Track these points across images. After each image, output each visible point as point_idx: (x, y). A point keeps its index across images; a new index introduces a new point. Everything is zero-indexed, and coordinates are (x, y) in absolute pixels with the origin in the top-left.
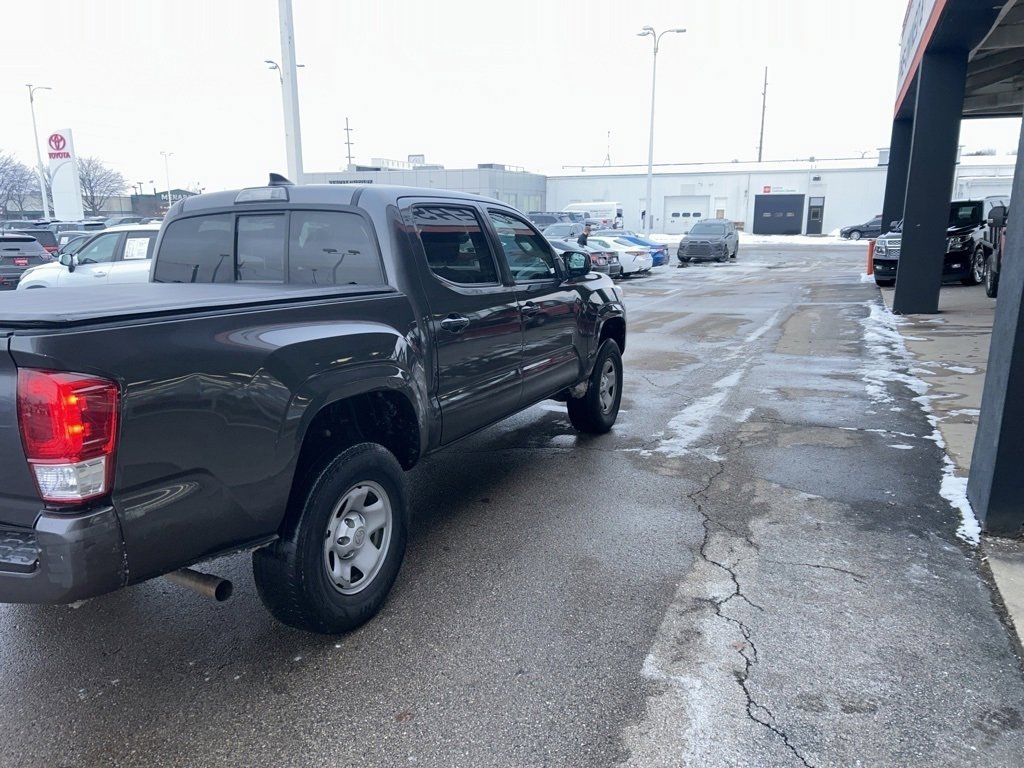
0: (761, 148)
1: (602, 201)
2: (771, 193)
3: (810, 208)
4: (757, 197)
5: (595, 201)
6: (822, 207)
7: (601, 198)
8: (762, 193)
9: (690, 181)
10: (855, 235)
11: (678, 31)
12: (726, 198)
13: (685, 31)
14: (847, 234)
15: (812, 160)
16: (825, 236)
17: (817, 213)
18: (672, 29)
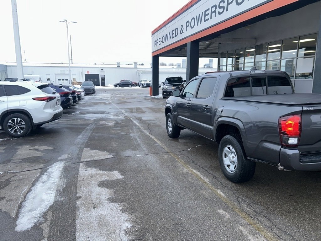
0: (72, 60)
1: (32, 75)
2: (90, 73)
3: (101, 78)
4: (85, 74)
5: (28, 75)
6: (105, 78)
7: (30, 74)
8: (87, 73)
9: (63, 69)
10: (118, 86)
11: (74, 22)
12: (76, 75)
13: (76, 23)
14: (116, 86)
15: (95, 64)
16: (106, 86)
17: (103, 79)
18: (72, 21)
